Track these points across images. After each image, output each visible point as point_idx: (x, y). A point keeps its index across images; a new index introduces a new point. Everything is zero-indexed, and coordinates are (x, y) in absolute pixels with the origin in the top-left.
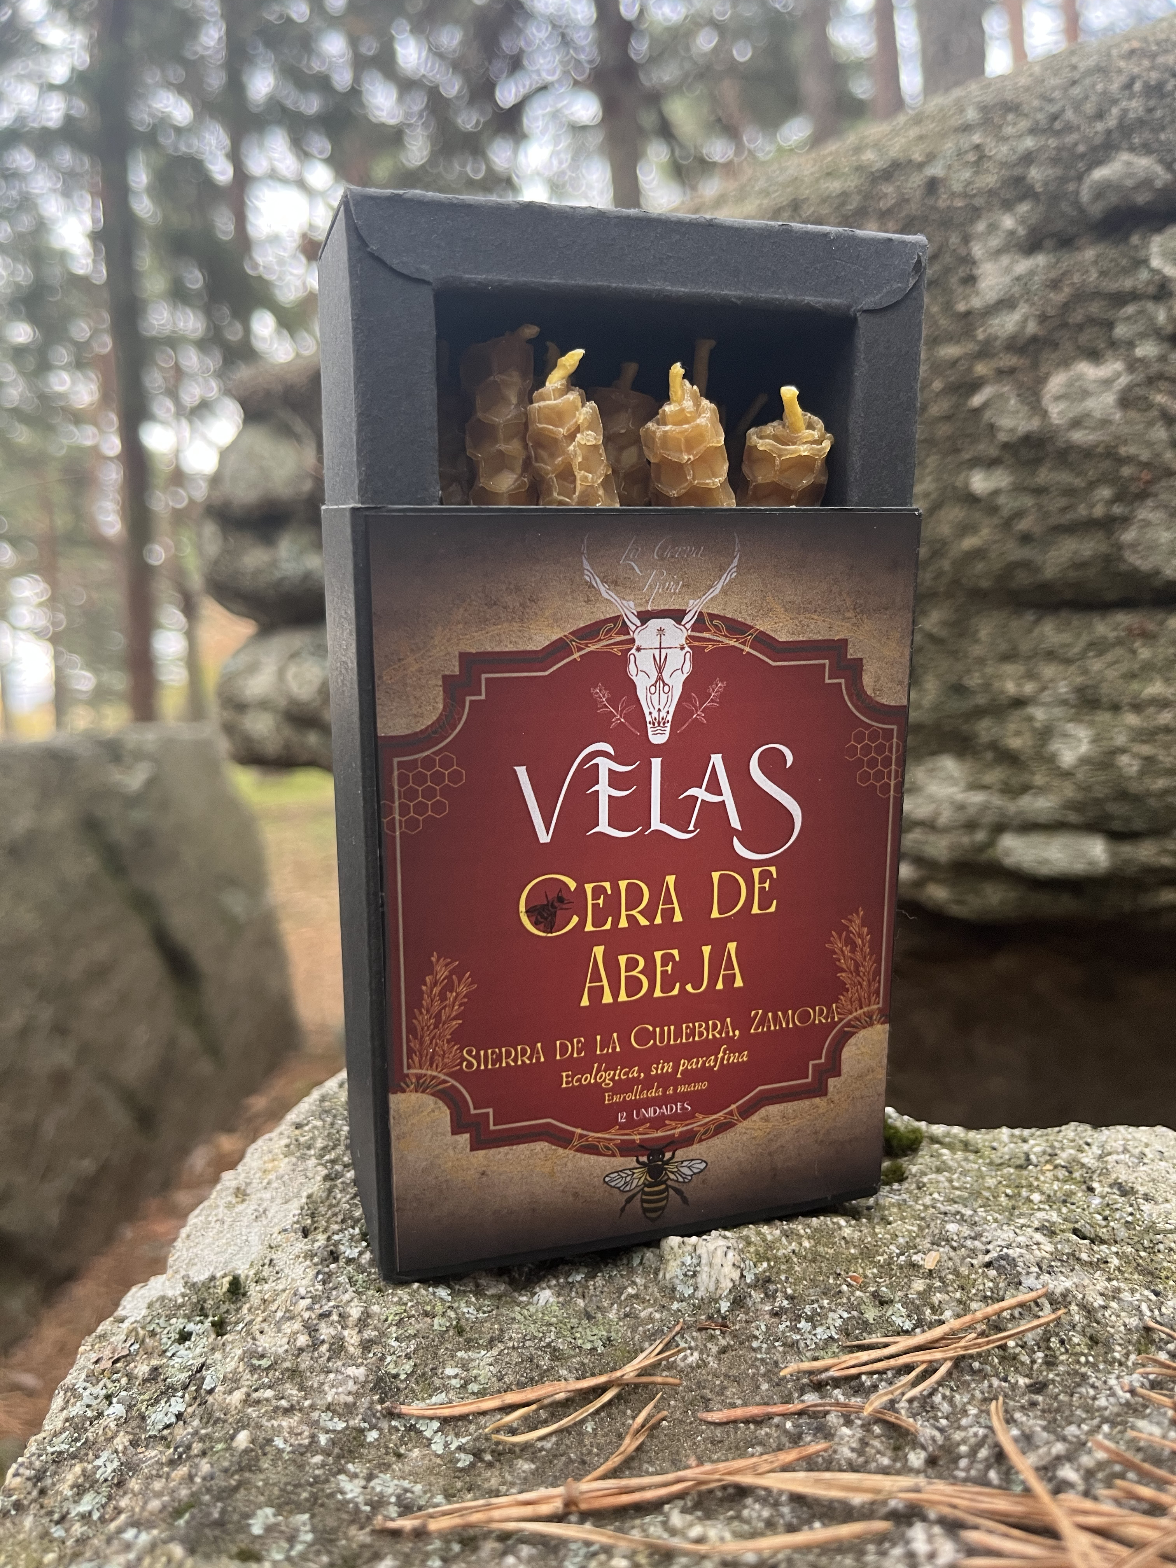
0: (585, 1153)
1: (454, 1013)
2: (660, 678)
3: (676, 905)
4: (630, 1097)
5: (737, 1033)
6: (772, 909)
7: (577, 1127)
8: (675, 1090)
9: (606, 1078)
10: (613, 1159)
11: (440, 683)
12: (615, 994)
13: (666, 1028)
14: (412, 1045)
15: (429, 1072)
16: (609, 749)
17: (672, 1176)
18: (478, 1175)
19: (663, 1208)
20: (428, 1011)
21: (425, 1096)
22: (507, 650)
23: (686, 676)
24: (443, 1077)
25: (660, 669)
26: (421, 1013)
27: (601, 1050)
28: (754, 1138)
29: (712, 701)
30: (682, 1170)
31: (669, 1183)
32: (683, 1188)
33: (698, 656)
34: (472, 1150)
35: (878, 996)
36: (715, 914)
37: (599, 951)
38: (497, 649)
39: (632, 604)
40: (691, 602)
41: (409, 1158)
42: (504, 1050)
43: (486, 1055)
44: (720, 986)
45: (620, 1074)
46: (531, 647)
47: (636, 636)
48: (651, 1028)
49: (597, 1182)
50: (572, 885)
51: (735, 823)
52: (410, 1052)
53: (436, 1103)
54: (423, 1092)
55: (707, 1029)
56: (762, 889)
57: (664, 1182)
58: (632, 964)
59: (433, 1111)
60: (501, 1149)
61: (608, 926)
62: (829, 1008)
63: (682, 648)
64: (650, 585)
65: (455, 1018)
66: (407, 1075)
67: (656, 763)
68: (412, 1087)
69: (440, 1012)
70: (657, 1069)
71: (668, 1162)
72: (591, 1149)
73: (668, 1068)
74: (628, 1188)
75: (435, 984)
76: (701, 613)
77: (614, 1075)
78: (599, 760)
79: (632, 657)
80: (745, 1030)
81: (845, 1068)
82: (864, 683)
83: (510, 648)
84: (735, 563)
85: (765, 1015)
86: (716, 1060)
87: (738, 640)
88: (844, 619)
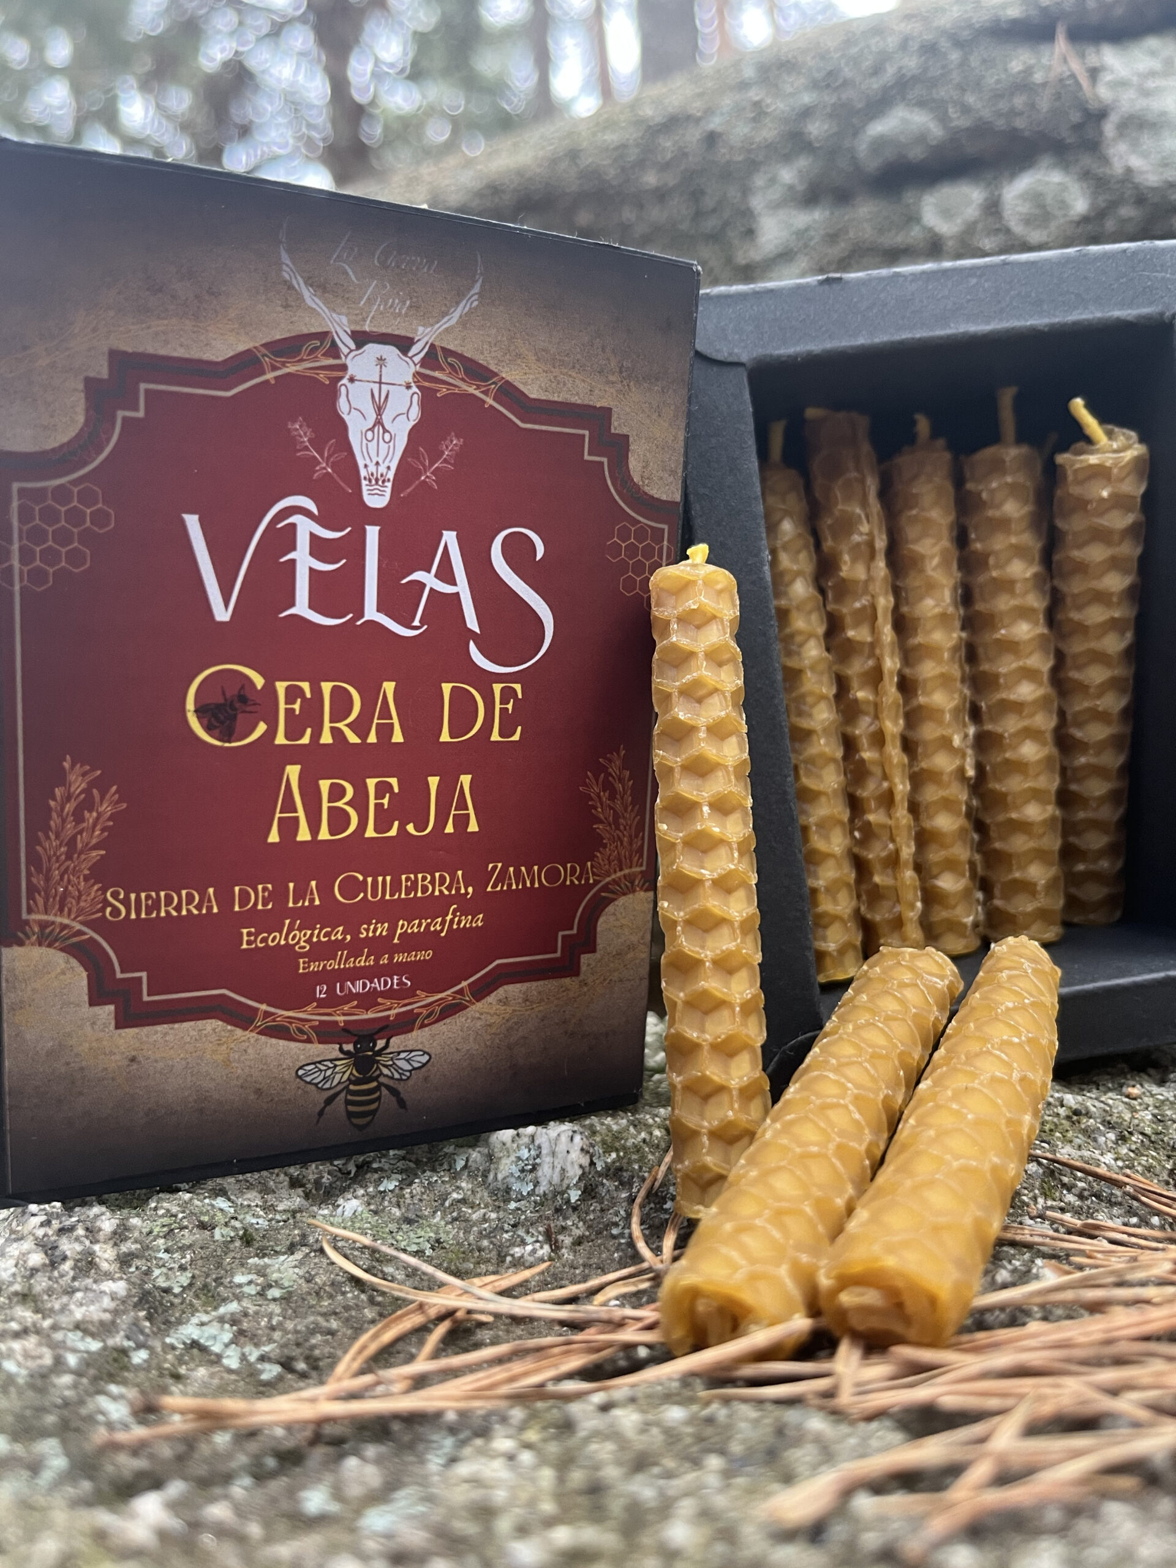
0: (271, 1037)
1: (94, 841)
2: (379, 422)
3: (395, 720)
4: (333, 965)
5: (470, 890)
6: (516, 737)
7: (261, 1002)
8: (391, 959)
9: (301, 939)
10: (309, 1046)
11: (81, 386)
12: (315, 829)
13: (380, 879)
14: (34, 880)
15: (59, 920)
16: (312, 507)
17: (385, 1071)
18: (126, 1062)
19: (373, 1113)
20: (57, 837)
21: (51, 951)
22: (175, 354)
23: (413, 423)
24: (78, 926)
25: (379, 410)
26: (48, 838)
27: (295, 902)
28: (490, 1026)
29: (445, 461)
30: (399, 1063)
31: (382, 1079)
32: (400, 1087)
33: (428, 398)
34: (117, 1027)
35: (641, 856)
36: (445, 737)
37: (293, 772)
38: (162, 352)
39: (344, 320)
40: (421, 329)
41: (28, 1037)
42: (162, 894)
43: (138, 899)
44: (449, 829)
45: (319, 935)
46: (208, 356)
47: (349, 362)
48: (361, 878)
49: (289, 1075)
50: (259, 681)
51: (472, 623)
52: (32, 890)
53: (67, 962)
54: (50, 946)
55: (432, 882)
56: (503, 711)
57: (376, 1079)
58: (337, 793)
59: (63, 973)
60: (159, 1028)
61: (306, 740)
63: (408, 387)
64: (369, 299)
65: (96, 847)
66: (27, 922)
67: (372, 533)
68: (35, 938)
69: (74, 838)
70: (367, 930)
71: (380, 1053)
72: (279, 1032)
73: (382, 929)
74: (327, 1086)
75: (69, 798)
76: (432, 346)
77: (312, 935)
78: (295, 519)
79: (343, 389)
80: (480, 886)
81: (601, 942)
82: (631, 466)
83: (180, 353)
84: (477, 288)
85: (505, 870)
86: (443, 923)
87: (478, 387)
88: (608, 382)
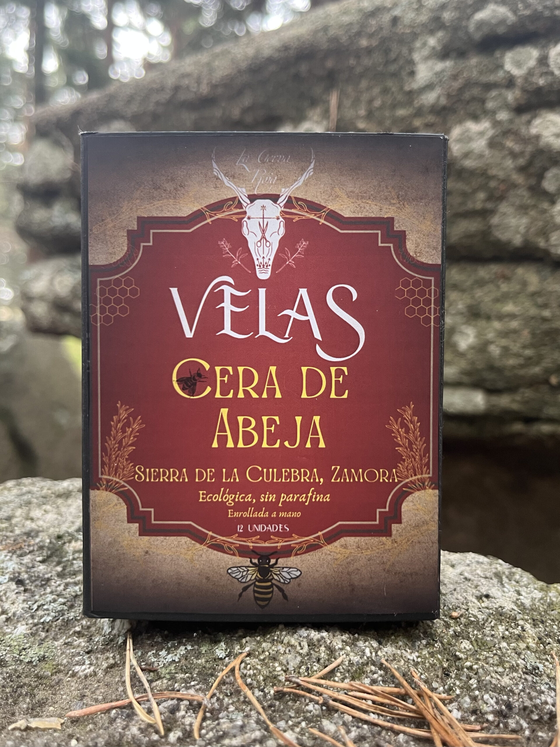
0: (215, 550)
1: (130, 442)
2: (263, 237)
3: (277, 386)
4: (246, 515)
5: (322, 480)
6: (345, 396)
7: (209, 531)
8: (278, 514)
9: (229, 499)
10: (234, 557)
11: (126, 234)
12: (236, 442)
13: (271, 470)
14: (104, 459)
15: (114, 479)
16: (232, 282)
17: (276, 577)
18: (143, 554)
19: (269, 599)
20: (114, 439)
21: (111, 494)
22: (166, 215)
23: (281, 236)
24: (123, 483)
25: (263, 231)
26: (110, 439)
27: (226, 479)
28: (336, 559)
29: (299, 253)
30: (284, 574)
31: (274, 581)
33: (289, 224)
34: (140, 535)
35: (428, 468)
36: (304, 395)
37: (224, 411)
38: (160, 215)
39: (244, 190)
40: (283, 190)
41: (101, 534)
42: (161, 470)
43: (150, 472)
44: (308, 445)
45: (239, 498)
46: (180, 215)
47: (247, 210)
48: (260, 469)
49: (223, 572)
50: (207, 366)
51: (317, 335)
52: (103, 464)
53: (118, 500)
54: (110, 491)
55: (300, 474)
56: (337, 382)
57: (270, 581)
58: (247, 423)
59: (116, 505)
60: (159, 538)
61: (230, 396)
62: (390, 472)
63: (278, 219)
64: (256, 179)
65: (131, 445)
66: (101, 479)
67: (262, 292)
68: (104, 487)
69: (122, 440)
70: (264, 498)
71: (272, 566)
72: (218, 547)
73: (273, 498)
74: (244, 580)
75: (119, 421)
76: (290, 197)
77: (235, 497)
78: (222, 288)
79: (245, 223)
80: (328, 478)
81: (405, 517)
82: (408, 247)
83: (168, 215)
84: (312, 166)
85: (341, 470)
86: (307, 497)
87: (315, 215)
88: (391, 204)
